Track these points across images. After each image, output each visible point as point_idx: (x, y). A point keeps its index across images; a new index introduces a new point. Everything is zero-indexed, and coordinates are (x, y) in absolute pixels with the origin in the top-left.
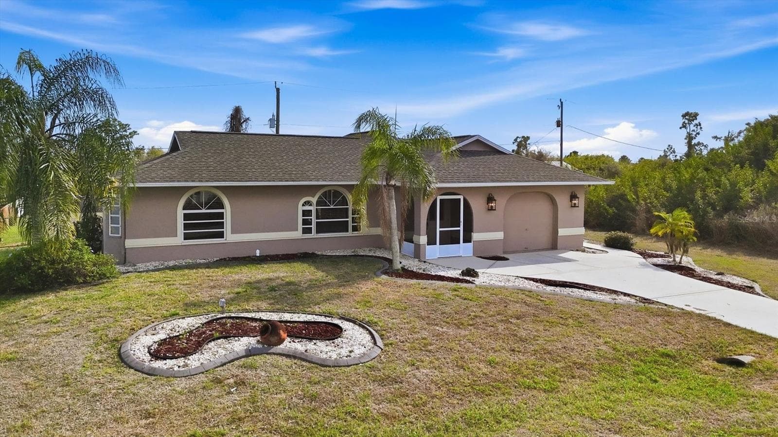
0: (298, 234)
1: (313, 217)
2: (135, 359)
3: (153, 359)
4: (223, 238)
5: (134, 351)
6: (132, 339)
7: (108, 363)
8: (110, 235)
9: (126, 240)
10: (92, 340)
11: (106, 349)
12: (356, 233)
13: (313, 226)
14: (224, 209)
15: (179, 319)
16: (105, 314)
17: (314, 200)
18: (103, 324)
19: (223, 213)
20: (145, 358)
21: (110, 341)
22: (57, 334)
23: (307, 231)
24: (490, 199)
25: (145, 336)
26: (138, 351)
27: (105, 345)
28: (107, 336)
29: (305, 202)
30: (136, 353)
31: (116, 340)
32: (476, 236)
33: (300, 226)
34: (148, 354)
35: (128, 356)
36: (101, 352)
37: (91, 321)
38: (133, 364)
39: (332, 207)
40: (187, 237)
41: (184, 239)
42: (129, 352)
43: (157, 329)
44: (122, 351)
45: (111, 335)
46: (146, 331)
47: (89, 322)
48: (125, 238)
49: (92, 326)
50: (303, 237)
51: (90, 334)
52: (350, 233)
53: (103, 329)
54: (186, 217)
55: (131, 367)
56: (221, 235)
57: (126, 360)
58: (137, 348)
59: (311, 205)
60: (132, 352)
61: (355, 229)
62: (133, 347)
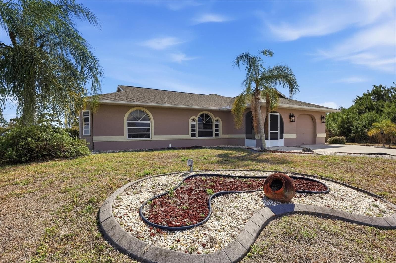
0: (189, 137)
1: (196, 128)
2: (125, 235)
3: (153, 231)
4: (150, 137)
5: (120, 217)
6: (112, 199)
7: (82, 240)
8: (84, 135)
9: (94, 137)
10: (61, 203)
11: (79, 215)
12: (217, 138)
13: (196, 133)
14: (150, 121)
15: (155, 177)
16: (78, 174)
17: (197, 118)
18: (76, 184)
19: (150, 123)
20: (139, 229)
21: (84, 204)
22: (19, 196)
23: (193, 135)
24: (291, 116)
25: (127, 196)
26: (126, 218)
27: (78, 209)
28: (80, 196)
29: (192, 120)
30: (123, 221)
31: (91, 202)
32: (286, 136)
33: (190, 133)
34: (142, 223)
35: (113, 228)
36: (71, 220)
37: (64, 181)
38: (123, 244)
39: (205, 123)
40: (130, 136)
41: (128, 138)
42: (113, 220)
43: (137, 187)
44: (102, 220)
45: (85, 195)
46: (126, 190)
47: (62, 182)
48: (93, 136)
49: (64, 186)
50: (191, 139)
51: (59, 195)
52: (214, 137)
53: (76, 189)
54: (129, 125)
55: (121, 250)
56: (149, 136)
57: (110, 234)
58: (123, 212)
59: (195, 121)
60: (118, 219)
61: (217, 135)
62: (116, 211)
